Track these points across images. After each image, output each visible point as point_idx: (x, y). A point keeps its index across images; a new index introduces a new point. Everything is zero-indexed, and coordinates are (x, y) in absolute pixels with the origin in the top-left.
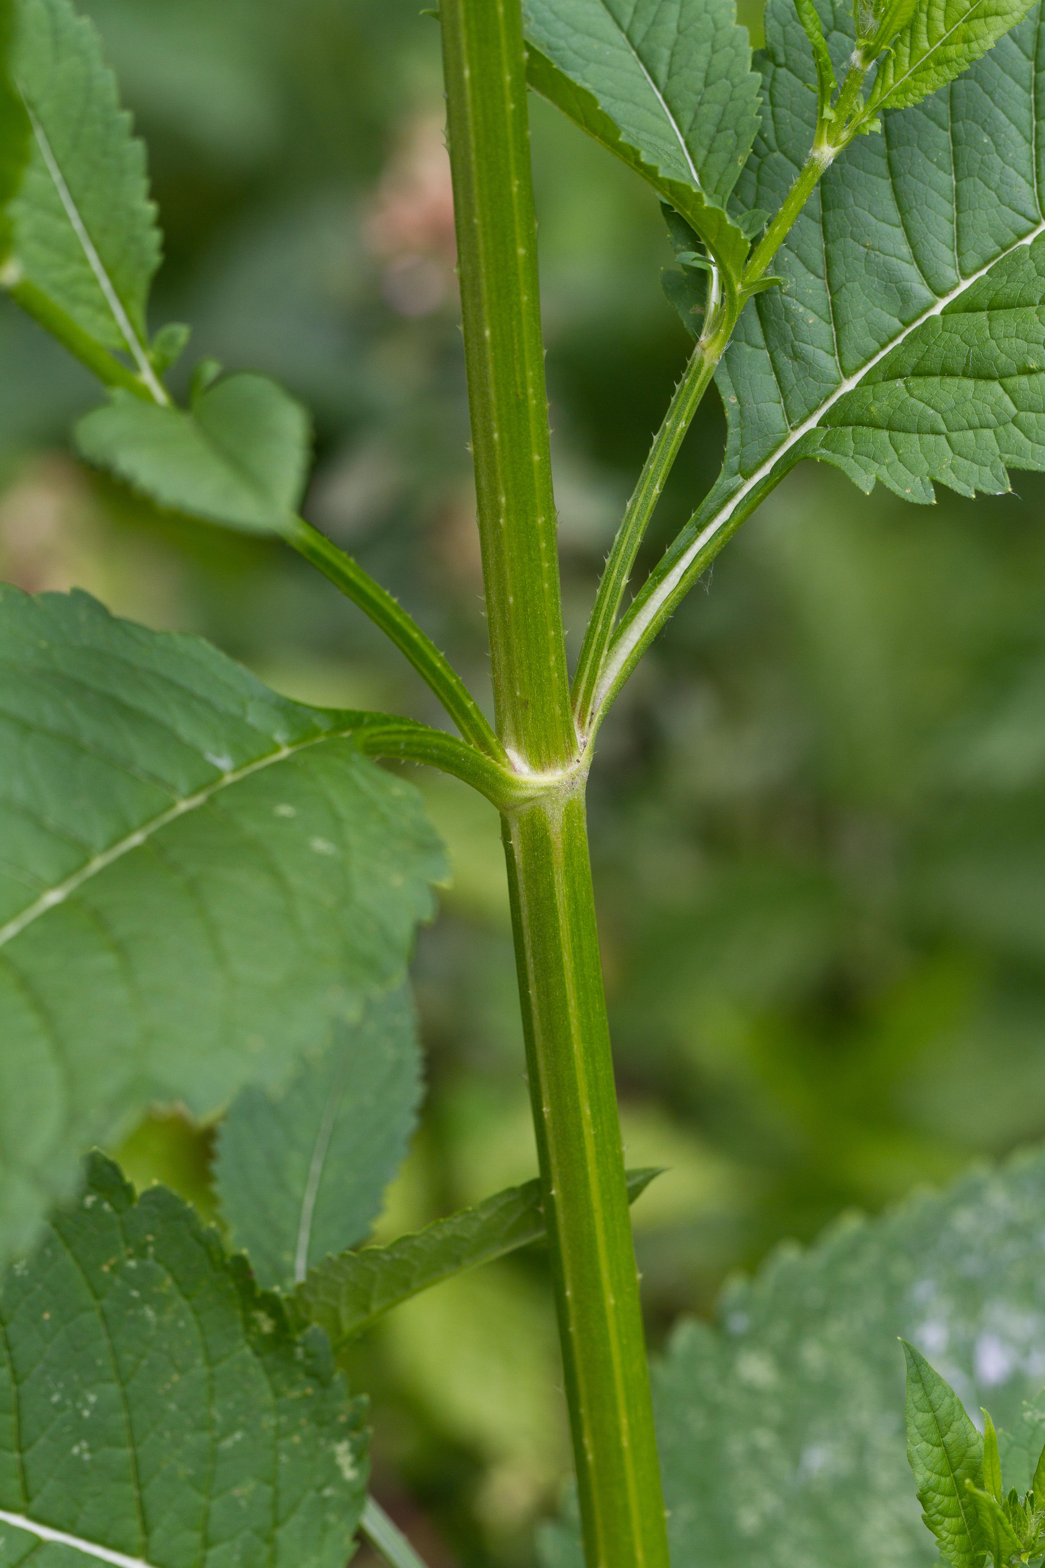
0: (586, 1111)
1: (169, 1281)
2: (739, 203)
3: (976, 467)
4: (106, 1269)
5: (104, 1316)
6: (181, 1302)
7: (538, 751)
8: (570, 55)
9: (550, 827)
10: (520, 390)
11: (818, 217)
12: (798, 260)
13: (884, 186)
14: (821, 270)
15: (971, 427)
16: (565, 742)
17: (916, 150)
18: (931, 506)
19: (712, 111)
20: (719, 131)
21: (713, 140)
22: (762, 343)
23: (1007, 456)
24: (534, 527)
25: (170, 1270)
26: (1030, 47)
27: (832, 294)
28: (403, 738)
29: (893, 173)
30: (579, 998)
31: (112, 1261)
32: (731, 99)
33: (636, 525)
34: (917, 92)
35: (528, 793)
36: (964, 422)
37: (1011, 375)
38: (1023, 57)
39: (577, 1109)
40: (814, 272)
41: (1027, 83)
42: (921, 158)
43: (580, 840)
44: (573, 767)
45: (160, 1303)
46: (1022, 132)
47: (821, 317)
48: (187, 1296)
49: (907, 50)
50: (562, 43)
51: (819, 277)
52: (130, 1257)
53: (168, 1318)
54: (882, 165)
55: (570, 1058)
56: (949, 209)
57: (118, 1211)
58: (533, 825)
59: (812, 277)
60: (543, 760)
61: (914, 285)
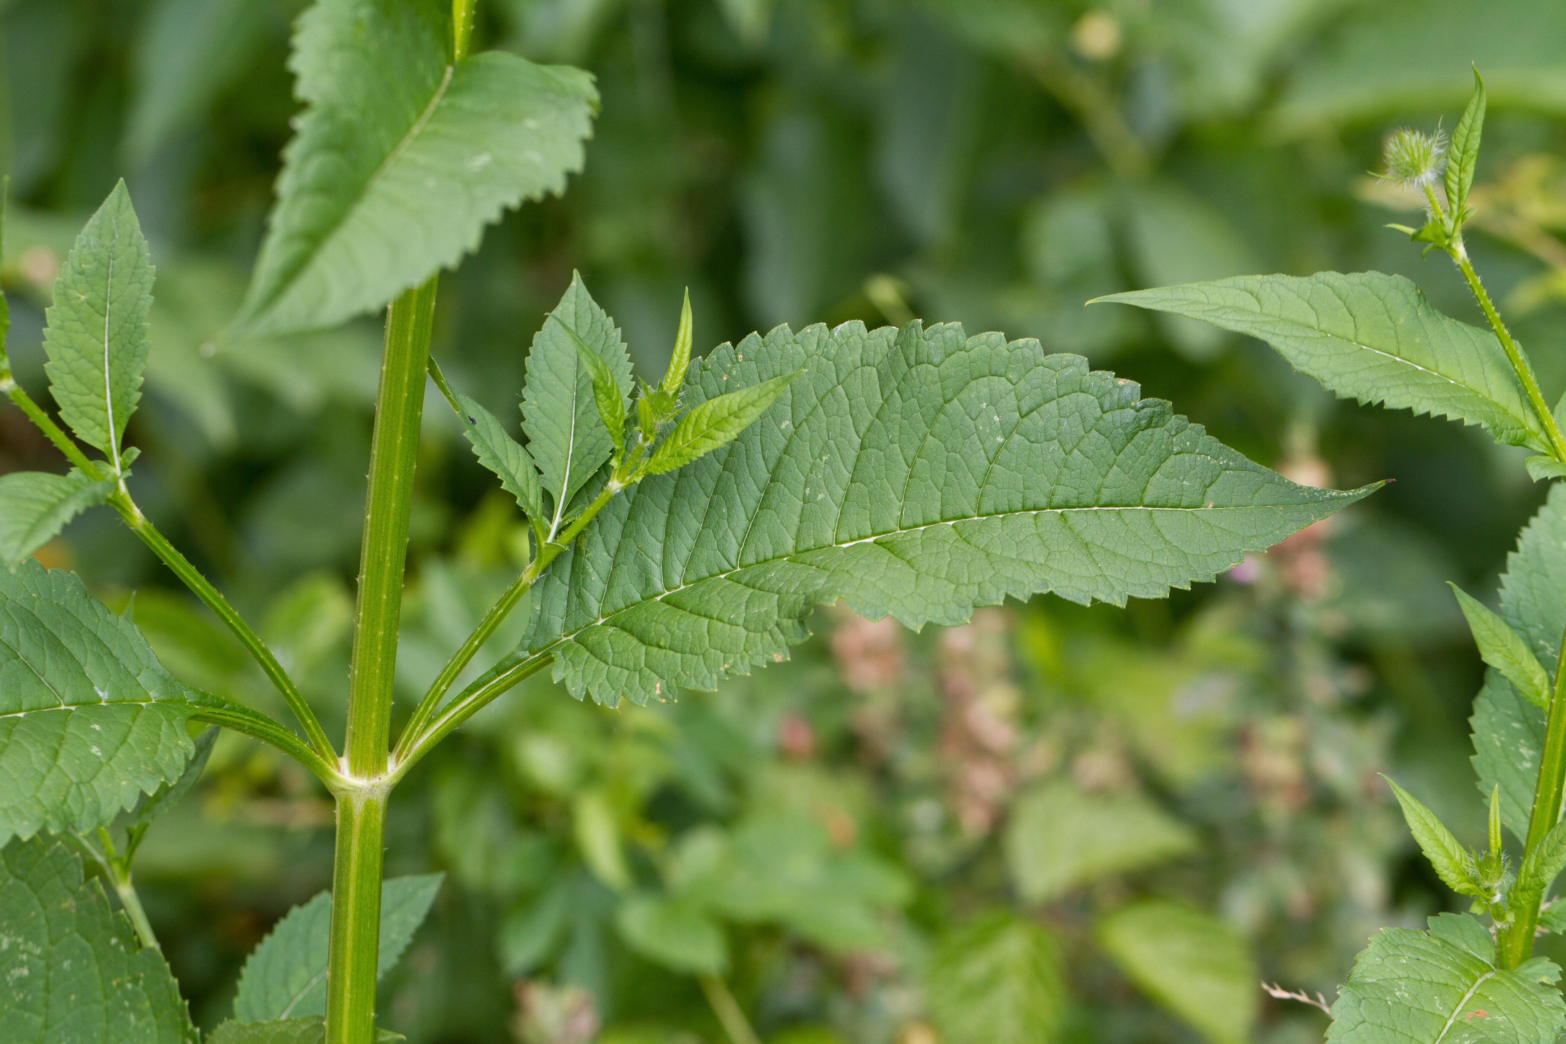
0: (348, 983)
1: (147, 1004)
2: (586, 498)
3: (610, 688)
4: (114, 983)
5: (107, 1010)
6: (151, 1018)
7: (356, 765)
8: (537, 382)
9: (354, 810)
10: (381, 555)
11: (623, 521)
12: (602, 542)
13: (662, 517)
14: (613, 552)
15: (621, 667)
16: (373, 765)
17: (686, 502)
18: (579, 701)
19: (591, 440)
20: (589, 454)
21: (584, 457)
22: (567, 582)
23: (625, 688)
24: (376, 635)
25: (150, 997)
26: (771, 466)
27: (614, 568)
28: (248, 723)
29: (670, 512)
30: (355, 915)
31: (119, 980)
32: (602, 439)
33: (460, 658)
34: (663, 467)
35: (343, 786)
36: (619, 663)
37: (652, 645)
38: (765, 470)
39: (343, 979)
40: (608, 552)
41: (762, 486)
42: (686, 508)
43: (375, 824)
44: (375, 781)
45: (140, 1015)
46: (746, 513)
47: (601, 578)
48: (156, 1017)
49: (671, 442)
50: (537, 374)
51: (610, 555)
52: (129, 982)
53: (142, 1024)
54: (666, 504)
55: (344, 948)
56: (691, 542)
57: (128, 953)
58: (346, 806)
59: (605, 554)
60: (357, 770)
61: (655, 578)
